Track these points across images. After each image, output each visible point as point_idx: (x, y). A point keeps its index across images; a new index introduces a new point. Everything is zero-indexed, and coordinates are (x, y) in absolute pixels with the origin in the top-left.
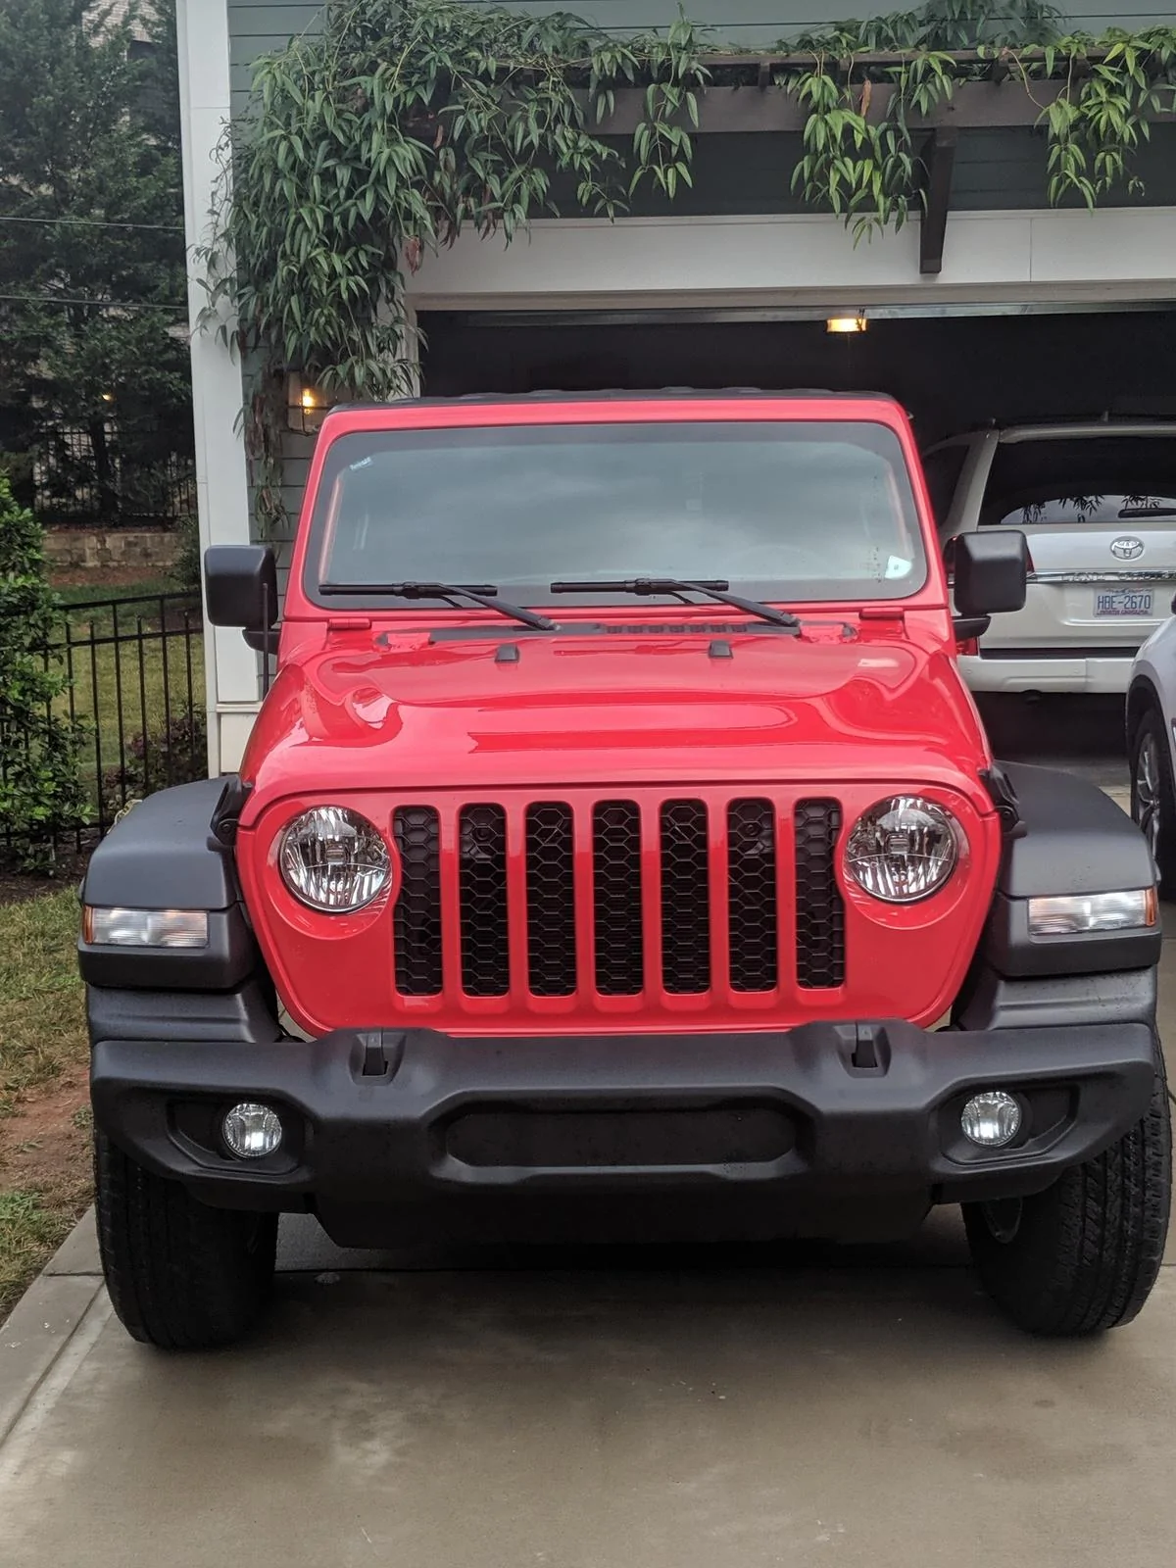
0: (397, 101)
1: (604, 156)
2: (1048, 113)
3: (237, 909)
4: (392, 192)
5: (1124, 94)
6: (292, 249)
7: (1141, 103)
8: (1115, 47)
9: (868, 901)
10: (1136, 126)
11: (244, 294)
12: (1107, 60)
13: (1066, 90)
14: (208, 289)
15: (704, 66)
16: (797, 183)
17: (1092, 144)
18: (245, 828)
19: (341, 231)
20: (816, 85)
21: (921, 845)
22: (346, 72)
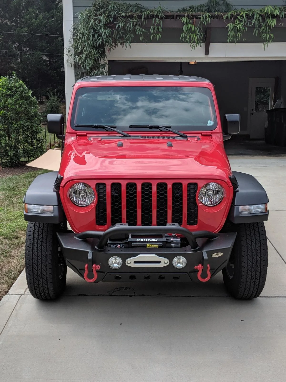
0: (106, 21)
1: (145, 32)
2: (228, 25)
3: (60, 205)
4: (105, 39)
5: (242, 22)
6: (87, 49)
7: (246, 24)
8: (242, 13)
9: (203, 205)
10: (245, 28)
11: (76, 58)
12: (240, 15)
13: (232, 21)
14: (68, 56)
15: (164, 15)
16: (181, 38)
17: (236, 31)
18: (62, 187)
19: (96, 46)
20: (185, 19)
21: (215, 193)
22: (96, 15)
